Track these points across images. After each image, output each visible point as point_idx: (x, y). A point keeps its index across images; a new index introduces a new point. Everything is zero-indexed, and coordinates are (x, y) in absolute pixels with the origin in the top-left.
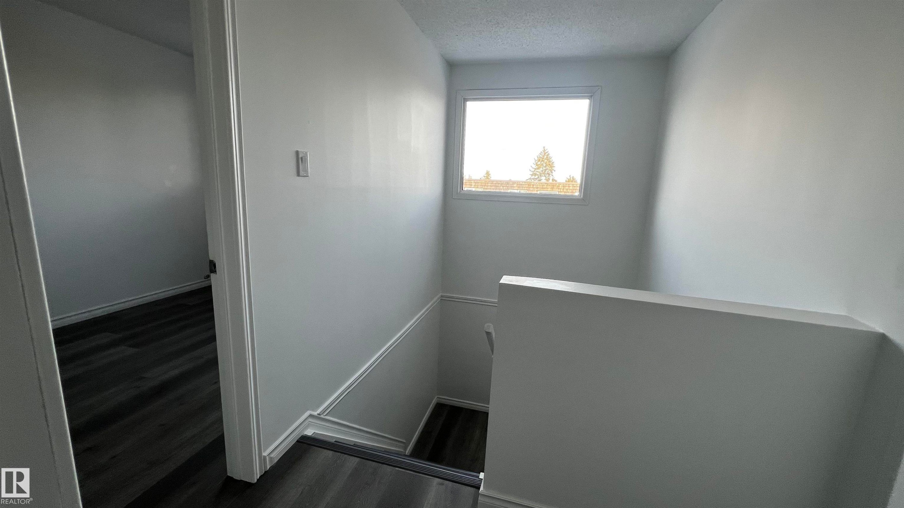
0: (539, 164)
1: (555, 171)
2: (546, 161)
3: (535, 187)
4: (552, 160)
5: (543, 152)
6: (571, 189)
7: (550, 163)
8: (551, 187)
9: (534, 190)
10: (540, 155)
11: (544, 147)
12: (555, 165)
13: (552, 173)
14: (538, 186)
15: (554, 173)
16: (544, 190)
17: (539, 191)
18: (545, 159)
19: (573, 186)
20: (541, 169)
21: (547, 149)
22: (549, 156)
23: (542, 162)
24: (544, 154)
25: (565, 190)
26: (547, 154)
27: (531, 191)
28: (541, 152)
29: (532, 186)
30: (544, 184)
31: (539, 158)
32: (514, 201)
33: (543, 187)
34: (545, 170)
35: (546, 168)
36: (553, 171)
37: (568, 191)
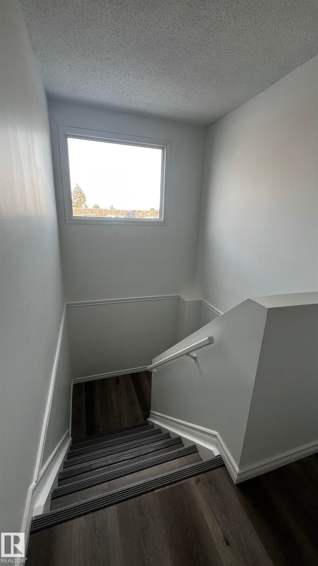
0: (75, 196)
1: (86, 201)
2: (79, 194)
3: (79, 211)
4: (84, 193)
5: (77, 187)
6: (104, 213)
7: (82, 195)
8: (91, 212)
9: (80, 214)
10: (75, 189)
11: (77, 184)
12: (86, 196)
13: (85, 202)
14: (82, 211)
15: (86, 202)
16: (86, 214)
17: (83, 215)
18: (79, 192)
19: (105, 211)
20: (77, 199)
21: (79, 186)
22: (81, 190)
23: (77, 194)
24: (77, 189)
25: (100, 214)
26: (80, 189)
27: (78, 215)
28: (76, 188)
29: (78, 211)
30: (86, 210)
31: (75, 192)
32: (121, 224)
33: (86, 212)
34: (80, 200)
35: (80, 199)
36: (85, 201)
37: (102, 214)
